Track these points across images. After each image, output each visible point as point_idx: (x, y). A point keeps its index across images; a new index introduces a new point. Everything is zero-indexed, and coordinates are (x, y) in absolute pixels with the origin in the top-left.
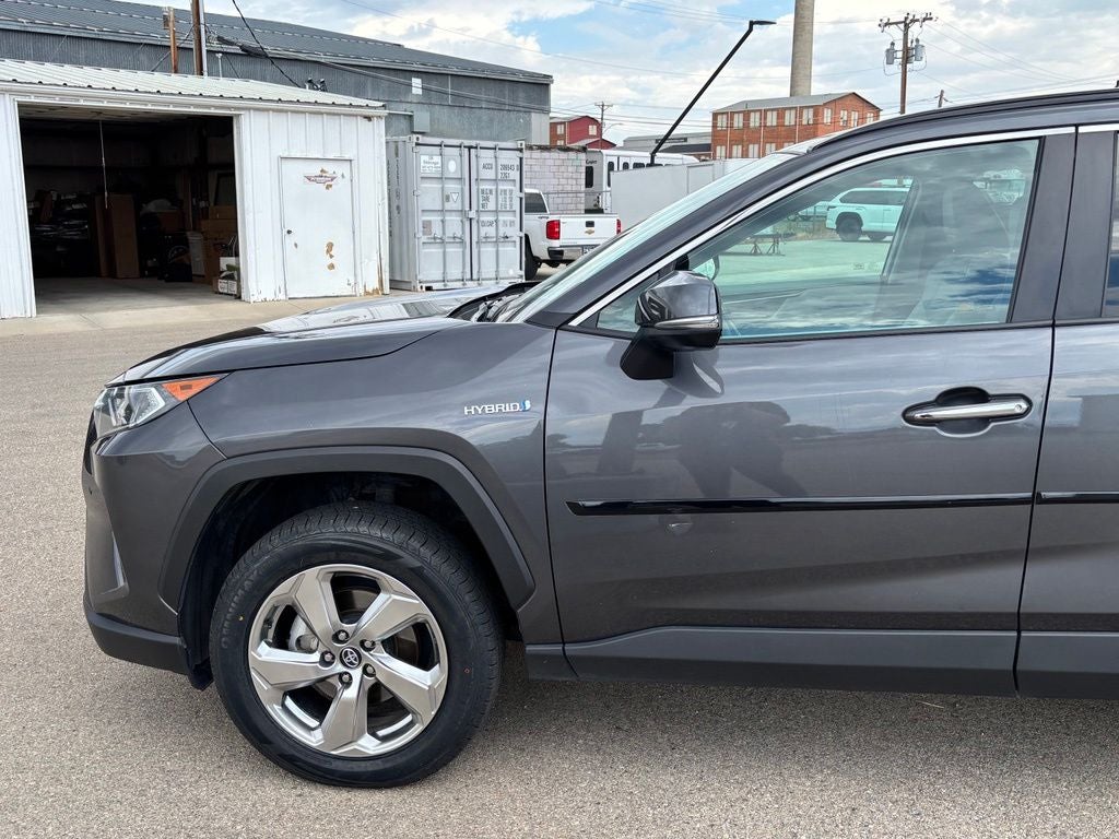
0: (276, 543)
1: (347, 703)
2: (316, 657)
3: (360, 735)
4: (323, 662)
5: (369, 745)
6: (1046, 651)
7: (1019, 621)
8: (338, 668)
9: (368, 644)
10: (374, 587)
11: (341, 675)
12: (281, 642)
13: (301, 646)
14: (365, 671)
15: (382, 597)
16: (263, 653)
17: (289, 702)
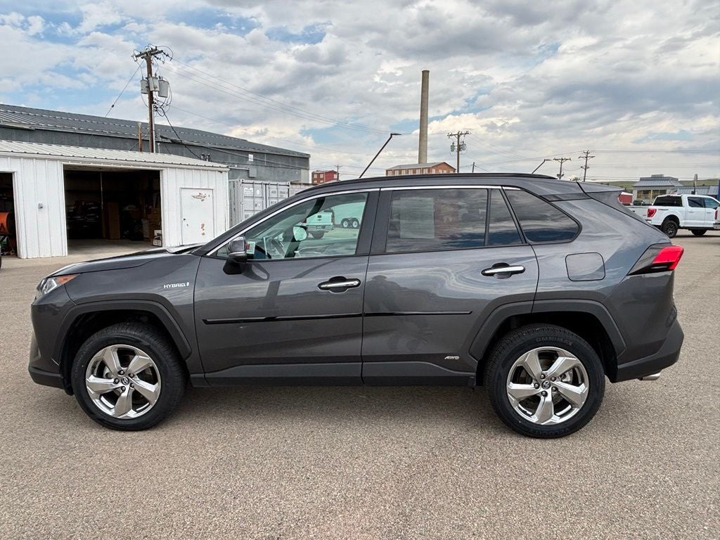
0: (96, 338)
1: (124, 398)
2: (112, 380)
3: (129, 410)
4: (115, 383)
5: (132, 414)
6: (372, 370)
7: (362, 359)
8: (120, 385)
9: (132, 375)
10: (133, 353)
11: (122, 387)
12: (100, 375)
13: (108, 377)
14: (131, 386)
15: (136, 357)
16: (92, 379)
17: (103, 399)
